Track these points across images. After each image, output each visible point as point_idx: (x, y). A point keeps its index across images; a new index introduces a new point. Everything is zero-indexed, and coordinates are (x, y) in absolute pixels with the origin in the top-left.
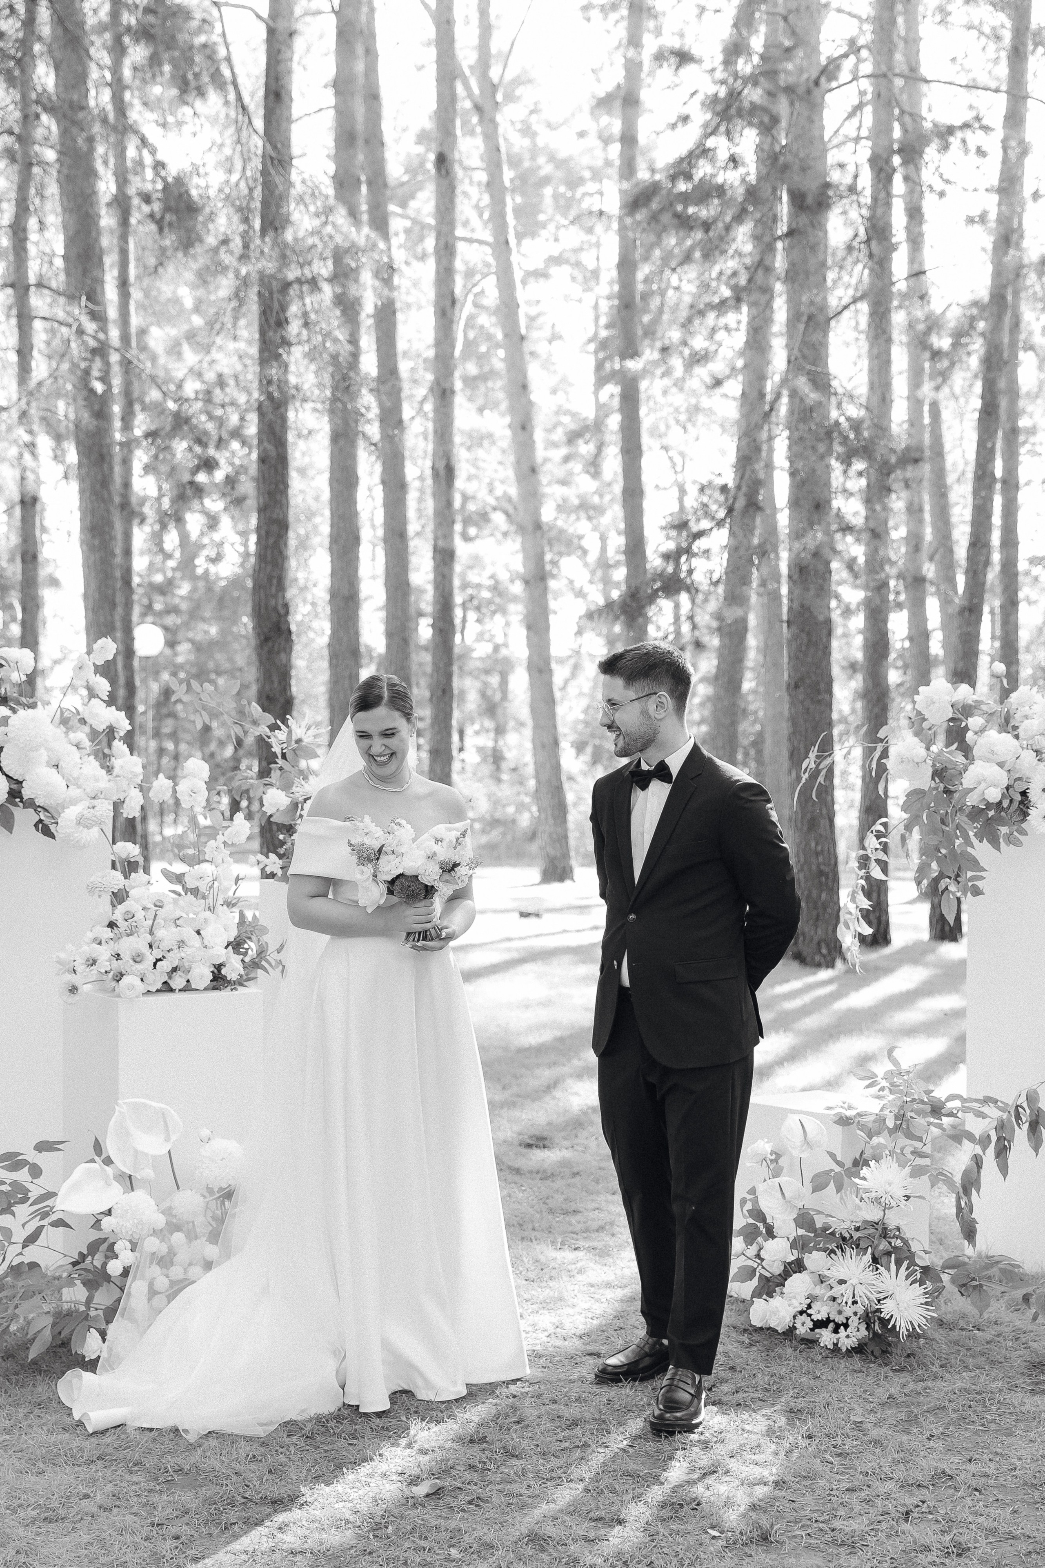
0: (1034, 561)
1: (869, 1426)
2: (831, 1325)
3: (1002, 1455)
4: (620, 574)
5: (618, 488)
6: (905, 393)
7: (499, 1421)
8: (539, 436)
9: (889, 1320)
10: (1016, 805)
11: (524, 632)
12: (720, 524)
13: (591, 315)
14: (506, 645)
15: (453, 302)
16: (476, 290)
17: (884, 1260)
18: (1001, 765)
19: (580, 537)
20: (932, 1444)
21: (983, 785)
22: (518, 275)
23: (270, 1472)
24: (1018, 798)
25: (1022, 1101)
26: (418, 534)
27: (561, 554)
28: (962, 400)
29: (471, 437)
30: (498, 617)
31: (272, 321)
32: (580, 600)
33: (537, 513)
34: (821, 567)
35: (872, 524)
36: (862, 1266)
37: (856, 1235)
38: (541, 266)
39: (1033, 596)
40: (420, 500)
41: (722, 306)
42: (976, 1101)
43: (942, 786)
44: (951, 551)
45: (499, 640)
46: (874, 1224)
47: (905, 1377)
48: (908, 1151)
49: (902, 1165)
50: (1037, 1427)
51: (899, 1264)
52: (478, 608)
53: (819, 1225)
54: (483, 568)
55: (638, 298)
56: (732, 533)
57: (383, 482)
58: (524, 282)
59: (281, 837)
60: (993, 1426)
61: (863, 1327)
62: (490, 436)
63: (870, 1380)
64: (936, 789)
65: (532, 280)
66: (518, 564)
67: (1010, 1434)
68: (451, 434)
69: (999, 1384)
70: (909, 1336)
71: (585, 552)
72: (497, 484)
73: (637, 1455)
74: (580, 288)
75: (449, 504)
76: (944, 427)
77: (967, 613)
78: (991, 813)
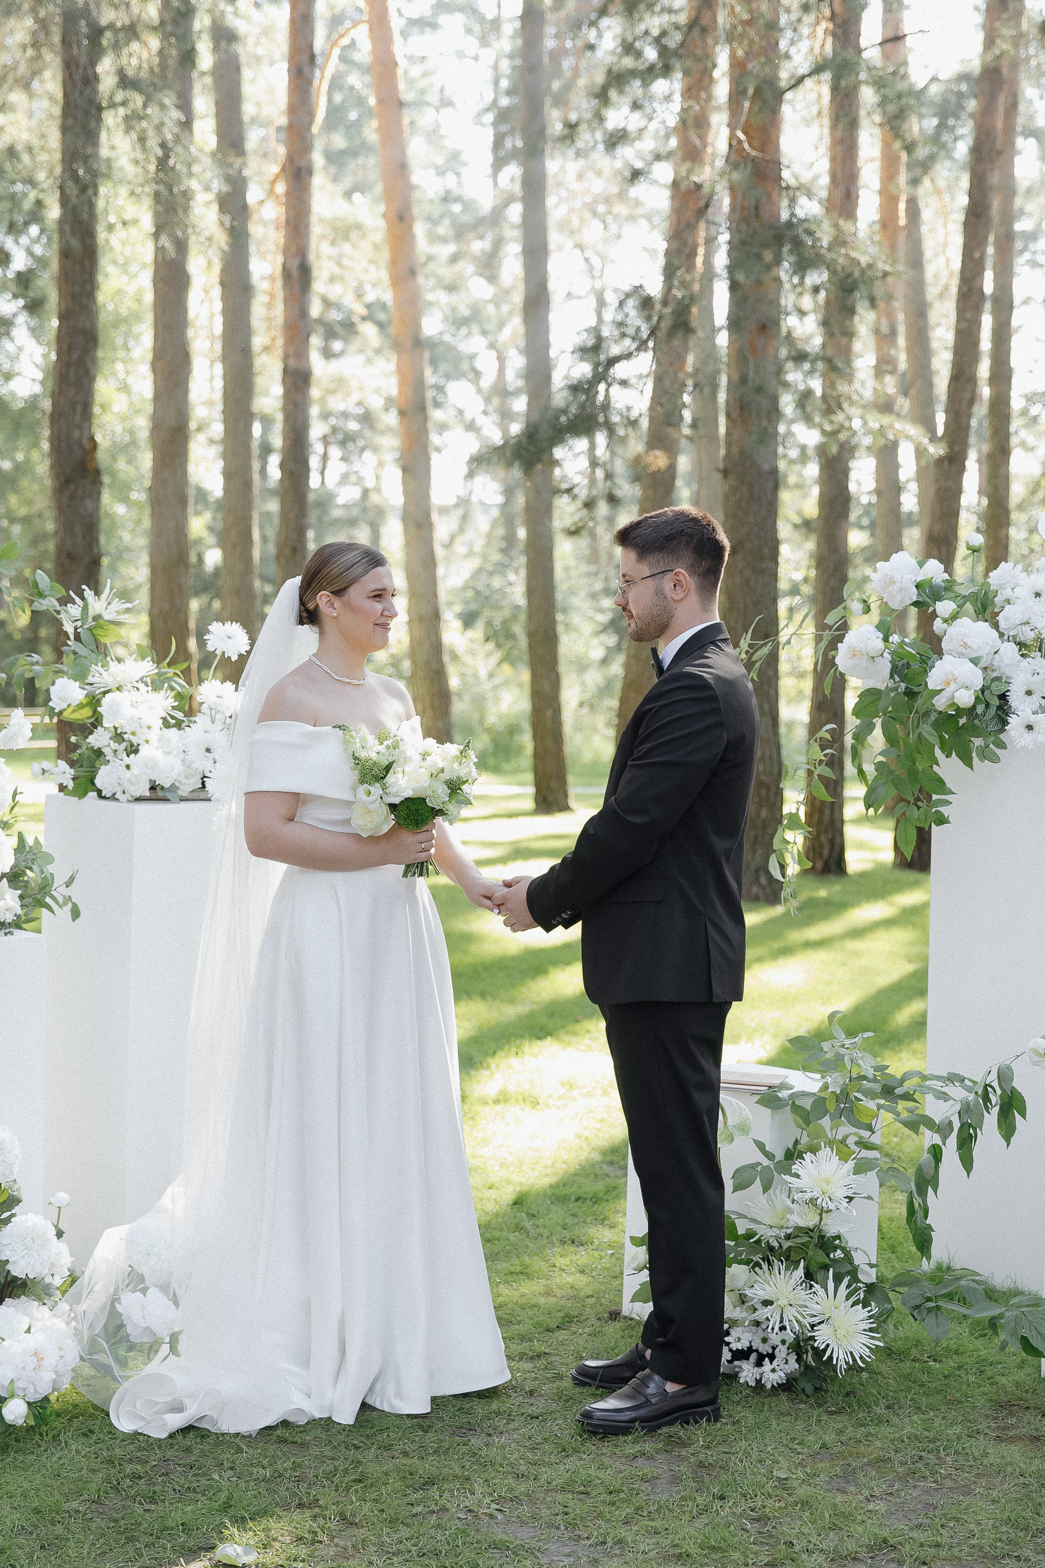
0: (1031, 398)
1: (796, 1484)
2: (753, 1357)
3: (957, 1520)
4: (520, 404)
5: (518, 298)
6: (877, 186)
7: (336, 1480)
8: (420, 229)
9: (825, 1350)
10: (992, 711)
11: (399, 473)
12: (642, 346)
13: (489, 74)
14: (378, 490)
15: (312, 58)
16: (345, 41)
17: (820, 1276)
18: (975, 661)
19: (472, 357)
20: (871, 1506)
21: (953, 686)
22: (396, 24)
23: (42, 1547)
24: (996, 702)
25: (993, 1079)
26: (266, 349)
27: (448, 377)
28: (947, 197)
29: (335, 229)
30: (368, 455)
31: (77, 78)
32: (471, 435)
33: (416, 325)
34: (765, 403)
35: (830, 352)
36: (793, 1282)
37: (786, 1245)
38: (428, 13)
39: (1031, 440)
40: (270, 306)
41: (649, 74)
42: (939, 1078)
43: (903, 686)
44: (930, 385)
45: (370, 483)
46: (808, 1231)
47: (841, 1421)
48: (851, 1141)
49: (844, 1158)
50: (1002, 1483)
51: (838, 1280)
52: (343, 443)
53: (741, 1231)
54: (348, 395)
55: (546, 59)
56: (657, 359)
57: (223, 284)
58: (404, 35)
59: (73, 739)
60: (948, 1483)
61: (793, 1358)
62: (359, 227)
63: (800, 1426)
64: (895, 689)
65: (416, 29)
66: (392, 387)
67: (967, 1491)
68: (307, 226)
69: (957, 1429)
70: (850, 1368)
71: (477, 374)
72: (367, 287)
73: (508, 1522)
74: (476, 43)
75: (303, 313)
76: (924, 229)
77: (946, 464)
78: (962, 721)
